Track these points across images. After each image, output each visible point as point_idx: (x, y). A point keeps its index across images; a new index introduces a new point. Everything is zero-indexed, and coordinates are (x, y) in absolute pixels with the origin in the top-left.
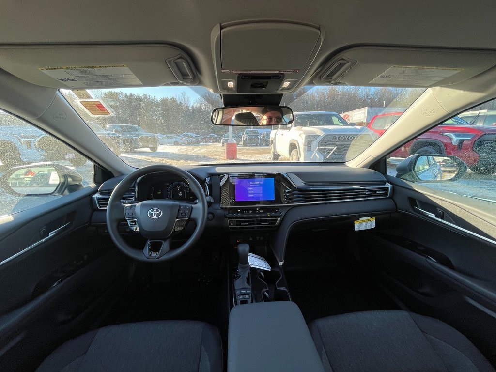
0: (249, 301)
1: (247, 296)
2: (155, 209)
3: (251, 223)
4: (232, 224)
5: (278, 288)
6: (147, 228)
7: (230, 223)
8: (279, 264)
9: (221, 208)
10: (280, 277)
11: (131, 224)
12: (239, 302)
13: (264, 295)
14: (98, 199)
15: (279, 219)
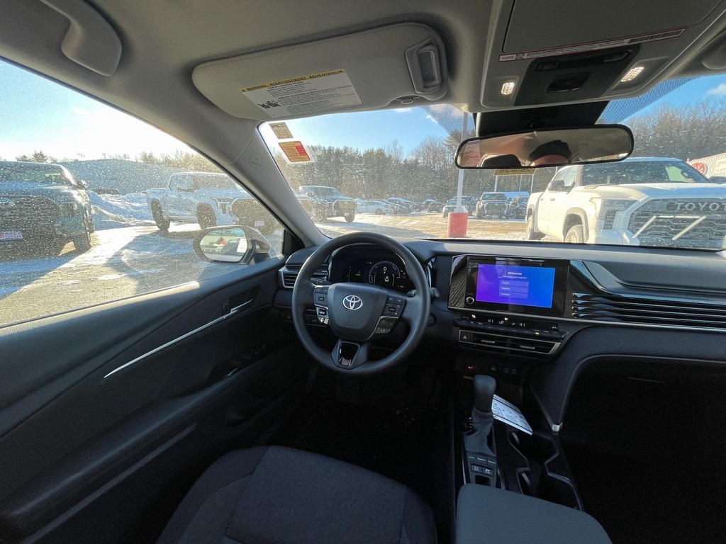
0: (493, 481)
1: (487, 471)
2: (353, 296)
3: (501, 342)
4: (465, 337)
5: (550, 474)
6: (341, 321)
7: (463, 337)
8: (551, 429)
9: (449, 309)
10: (554, 452)
11: (321, 312)
12: (473, 478)
13: (522, 479)
14: (285, 274)
15: (557, 345)
